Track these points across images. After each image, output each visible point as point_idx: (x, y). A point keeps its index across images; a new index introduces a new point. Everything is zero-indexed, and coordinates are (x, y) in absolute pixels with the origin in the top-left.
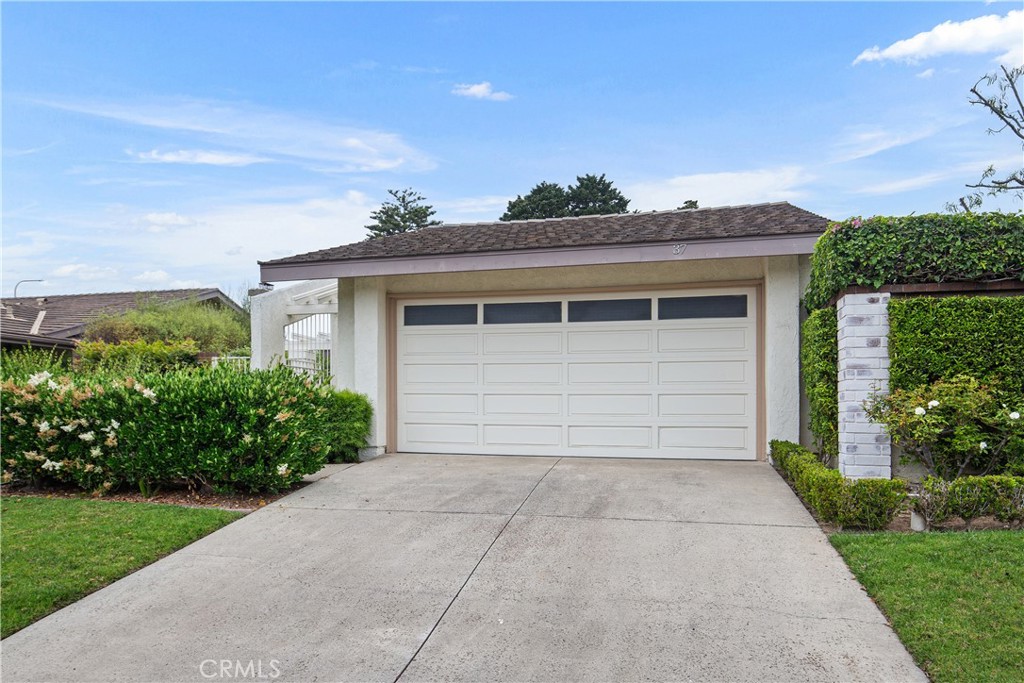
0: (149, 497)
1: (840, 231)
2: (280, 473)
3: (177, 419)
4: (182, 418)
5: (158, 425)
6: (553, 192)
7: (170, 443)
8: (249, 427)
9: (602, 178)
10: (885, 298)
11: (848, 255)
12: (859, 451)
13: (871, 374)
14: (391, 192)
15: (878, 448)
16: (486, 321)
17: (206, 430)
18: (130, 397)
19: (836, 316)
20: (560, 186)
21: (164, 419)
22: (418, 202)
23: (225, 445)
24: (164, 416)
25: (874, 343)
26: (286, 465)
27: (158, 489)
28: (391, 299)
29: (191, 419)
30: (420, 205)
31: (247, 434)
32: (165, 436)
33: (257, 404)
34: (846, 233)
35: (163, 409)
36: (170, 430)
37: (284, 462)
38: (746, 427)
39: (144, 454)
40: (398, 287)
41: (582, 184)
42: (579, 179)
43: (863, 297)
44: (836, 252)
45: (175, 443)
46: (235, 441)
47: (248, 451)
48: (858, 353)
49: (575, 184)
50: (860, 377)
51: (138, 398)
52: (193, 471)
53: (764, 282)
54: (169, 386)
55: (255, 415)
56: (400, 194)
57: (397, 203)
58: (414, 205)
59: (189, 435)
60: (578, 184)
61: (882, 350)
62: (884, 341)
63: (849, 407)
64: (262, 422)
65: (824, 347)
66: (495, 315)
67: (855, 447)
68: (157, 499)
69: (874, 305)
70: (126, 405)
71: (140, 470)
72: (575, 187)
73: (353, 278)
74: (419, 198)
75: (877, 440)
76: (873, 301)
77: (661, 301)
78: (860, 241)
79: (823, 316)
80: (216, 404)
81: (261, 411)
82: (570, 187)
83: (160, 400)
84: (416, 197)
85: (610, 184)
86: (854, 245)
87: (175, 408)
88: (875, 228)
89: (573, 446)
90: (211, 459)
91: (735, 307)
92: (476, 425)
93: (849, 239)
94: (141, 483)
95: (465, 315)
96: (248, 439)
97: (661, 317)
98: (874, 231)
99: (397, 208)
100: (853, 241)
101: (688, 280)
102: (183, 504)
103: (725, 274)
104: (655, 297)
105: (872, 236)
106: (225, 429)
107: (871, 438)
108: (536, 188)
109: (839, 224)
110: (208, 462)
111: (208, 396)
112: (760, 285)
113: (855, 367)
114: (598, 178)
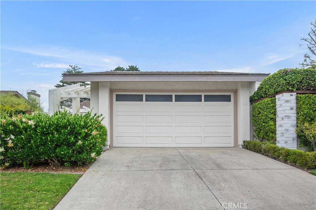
0: (28, 169)
1: (284, 72)
2: (92, 156)
3: (45, 134)
4: (48, 134)
5: (35, 137)
6: (122, 69)
7: (42, 145)
8: (81, 137)
9: (136, 66)
10: (295, 95)
11: (286, 80)
12: (288, 143)
13: (291, 118)
14: (70, 66)
15: (293, 142)
16: (146, 101)
17: (61, 139)
18: (21, 124)
19: (275, 100)
20: (124, 68)
21: (39, 134)
22: (79, 69)
23: (70, 145)
24: (39, 133)
25: (292, 109)
26: (95, 153)
27: (32, 165)
28: (111, 91)
29: (53, 134)
30: (79, 71)
31: (80, 140)
32: (40, 142)
33: (84, 127)
34: (286, 73)
35: (39, 130)
36: (42, 139)
37: (94, 152)
38: (231, 137)
39: (28, 150)
40: (114, 87)
41: (130, 68)
42: (129, 66)
43: (289, 94)
44: (283, 79)
45: (44, 144)
46: (74, 144)
47: (80, 147)
48: (287, 112)
49: (128, 68)
50: (288, 119)
51: (25, 125)
52: (53, 157)
53: (237, 91)
54: (41, 120)
55: (84, 132)
56: (73, 67)
57: (72, 70)
58: (78, 70)
59: (52, 141)
60: (129, 68)
61: (294, 111)
62: (295, 108)
63: (285, 129)
64: (87, 135)
65: (272, 110)
66: (150, 98)
67: (287, 142)
68: (33, 170)
69: (292, 97)
70: (19, 128)
71: (25, 157)
72: (128, 69)
73: (99, 82)
74: (79, 68)
75: (293, 139)
76: (291, 95)
77: (205, 96)
78: (290, 76)
79: (272, 100)
80: (65, 127)
81: (86, 131)
82: (127, 68)
83: (36, 126)
84: (78, 68)
85: (138, 68)
86: (289, 77)
87: (45, 129)
88: (294, 72)
89: (177, 144)
90: (63, 151)
91: (227, 99)
92: (143, 137)
93: (287, 75)
94: (24, 163)
95: (138, 98)
96: (80, 142)
97: (205, 101)
98: (294, 73)
99: (72, 71)
100: (288, 75)
101: (214, 89)
102: (46, 171)
103: (225, 88)
104: (203, 95)
105: (294, 74)
106: (70, 138)
107: (291, 139)
108: (116, 68)
109: (283, 70)
110: (62, 153)
111: (61, 124)
112: (236, 92)
113: (286, 116)
114: (135, 67)
